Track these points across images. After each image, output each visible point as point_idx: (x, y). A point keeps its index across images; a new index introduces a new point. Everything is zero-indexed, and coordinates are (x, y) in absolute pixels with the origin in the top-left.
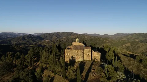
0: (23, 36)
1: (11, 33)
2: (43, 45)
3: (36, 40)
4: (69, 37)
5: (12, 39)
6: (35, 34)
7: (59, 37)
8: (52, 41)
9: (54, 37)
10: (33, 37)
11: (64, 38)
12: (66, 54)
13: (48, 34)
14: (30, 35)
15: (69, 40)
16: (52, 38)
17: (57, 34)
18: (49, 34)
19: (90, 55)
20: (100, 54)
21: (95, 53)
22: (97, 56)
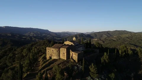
0: (76, 35)
1: (67, 32)
2: (93, 43)
3: (86, 39)
4: (120, 36)
5: (68, 37)
6: (87, 33)
7: (109, 36)
8: (101, 40)
9: (104, 36)
10: (84, 35)
11: (114, 36)
12: (47, 51)
13: (98, 33)
14: (82, 34)
15: (120, 39)
16: (101, 36)
17: (108, 33)
18: (100, 32)
19: (65, 54)
20: (77, 54)
21: (73, 52)
22: (75, 56)
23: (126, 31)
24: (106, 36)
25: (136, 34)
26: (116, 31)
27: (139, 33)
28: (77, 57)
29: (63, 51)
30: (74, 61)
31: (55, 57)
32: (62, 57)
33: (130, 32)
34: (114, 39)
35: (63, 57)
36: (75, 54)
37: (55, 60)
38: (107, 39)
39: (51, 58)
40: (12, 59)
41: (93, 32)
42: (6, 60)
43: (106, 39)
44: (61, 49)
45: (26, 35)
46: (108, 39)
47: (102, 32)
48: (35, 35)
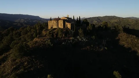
4: (109, 21)
19: (62, 24)
20: (70, 24)
21: (67, 23)
23: (115, 17)
24: (96, 22)
25: (124, 20)
27: (127, 18)
28: (70, 26)
29: (61, 22)
30: (69, 29)
31: (55, 27)
32: (60, 26)
33: (119, 18)
36: (69, 24)
37: (55, 29)
39: (52, 28)
40: (18, 34)
41: (84, 18)
42: (13, 35)
44: (59, 21)
45: (16, 21)
46: (98, 24)
47: (93, 18)
48: (26, 22)
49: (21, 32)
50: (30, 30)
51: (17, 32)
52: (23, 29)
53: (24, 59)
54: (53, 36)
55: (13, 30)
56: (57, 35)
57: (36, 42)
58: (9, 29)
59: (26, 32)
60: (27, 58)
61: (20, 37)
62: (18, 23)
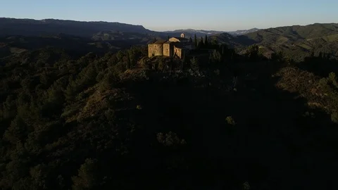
7: (295, 38)
8: (270, 49)
9: (282, 38)
10: (230, 38)
14: (225, 34)
15: (320, 46)
16: (275, 40)
19: (169, 50)
20: (181, 49)
21: (176, 48)
22: (178, 52)
24: (286, 39)
26: (316, 25)
28: (181, 52)
29: (166, 47)
30: (178, 57)
31: (157, 54)
32: (165, 54)
34: (304, 46)
35: (167, 53)
36: (179, 50)
38: (287, 45)
39: (153, 55)
40: (102, 65)
41: (255, 29)
43: (284, 46)
44: (164, 45)
46: (290, 46)
48: (113, 39)
49: (107, 61)
50: (122, 58)
51: (100, 61)
52: (110, 56)
53: (113, 91)
54: (150, 66)
55: (93, 57)
56: (157, 65)
57: (128, 74)
58: (87, 55)
59: (116, 61)
60: (116, 90)
61: (106, 69)
62: (96, 41)
